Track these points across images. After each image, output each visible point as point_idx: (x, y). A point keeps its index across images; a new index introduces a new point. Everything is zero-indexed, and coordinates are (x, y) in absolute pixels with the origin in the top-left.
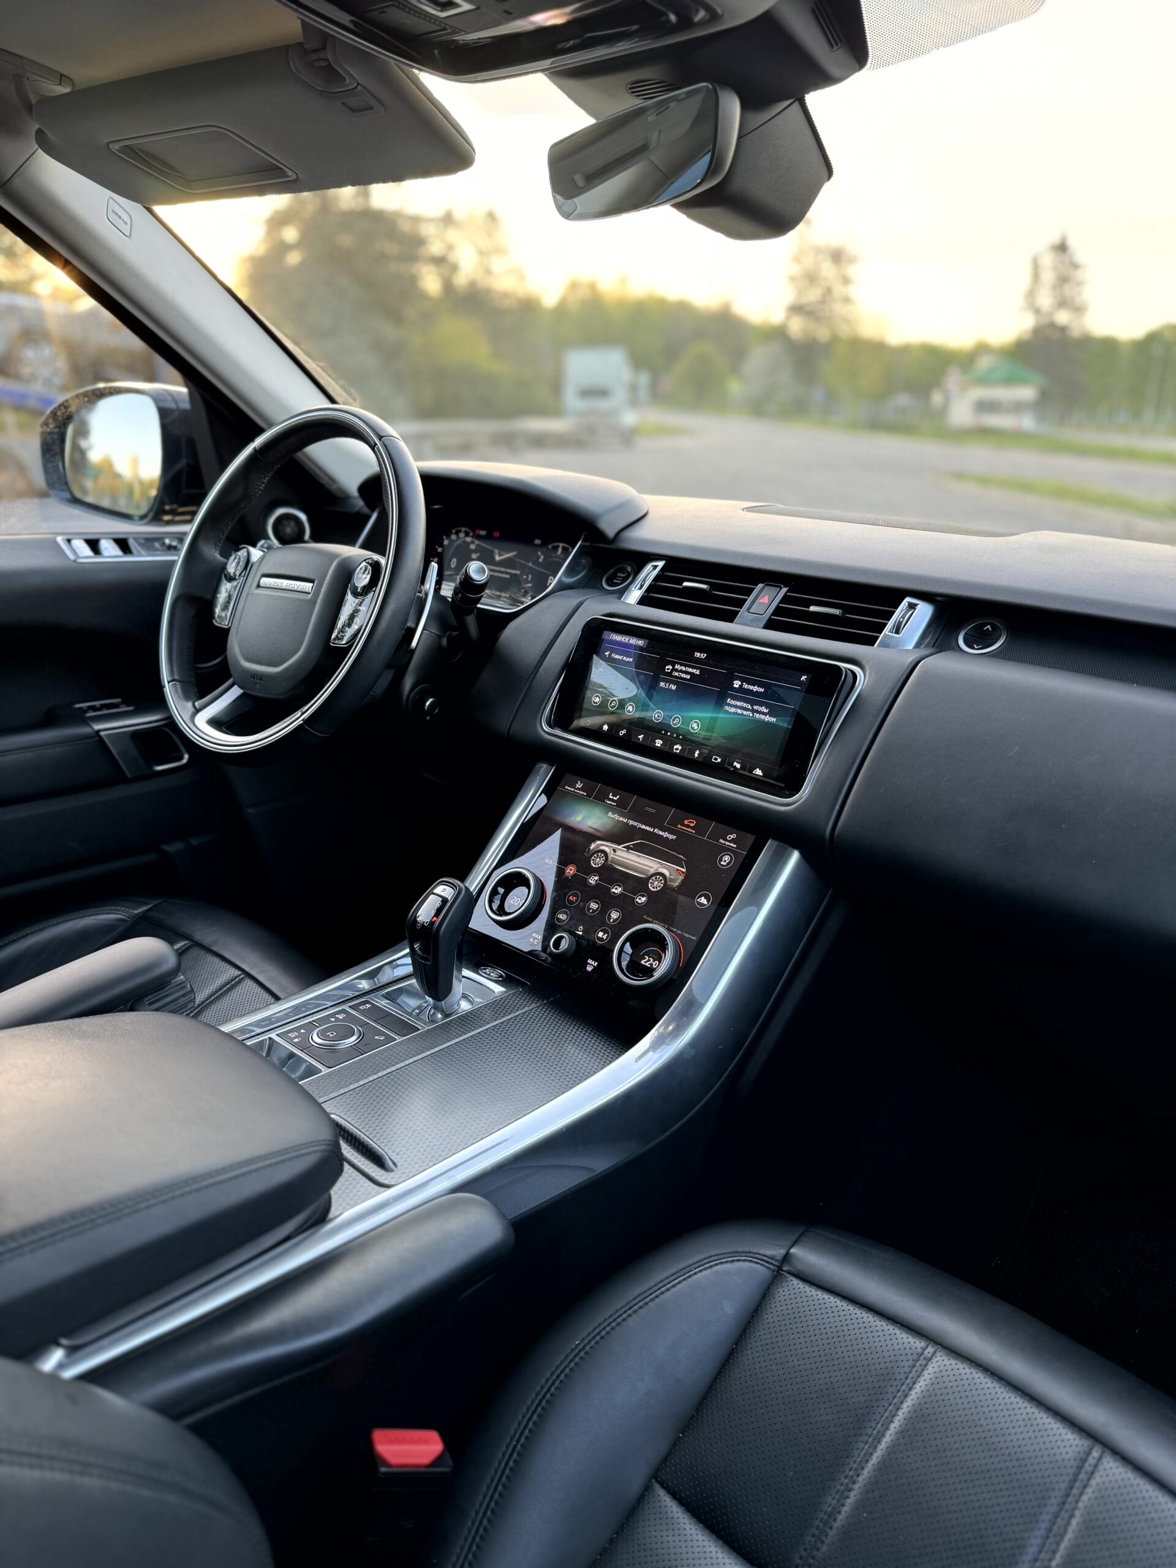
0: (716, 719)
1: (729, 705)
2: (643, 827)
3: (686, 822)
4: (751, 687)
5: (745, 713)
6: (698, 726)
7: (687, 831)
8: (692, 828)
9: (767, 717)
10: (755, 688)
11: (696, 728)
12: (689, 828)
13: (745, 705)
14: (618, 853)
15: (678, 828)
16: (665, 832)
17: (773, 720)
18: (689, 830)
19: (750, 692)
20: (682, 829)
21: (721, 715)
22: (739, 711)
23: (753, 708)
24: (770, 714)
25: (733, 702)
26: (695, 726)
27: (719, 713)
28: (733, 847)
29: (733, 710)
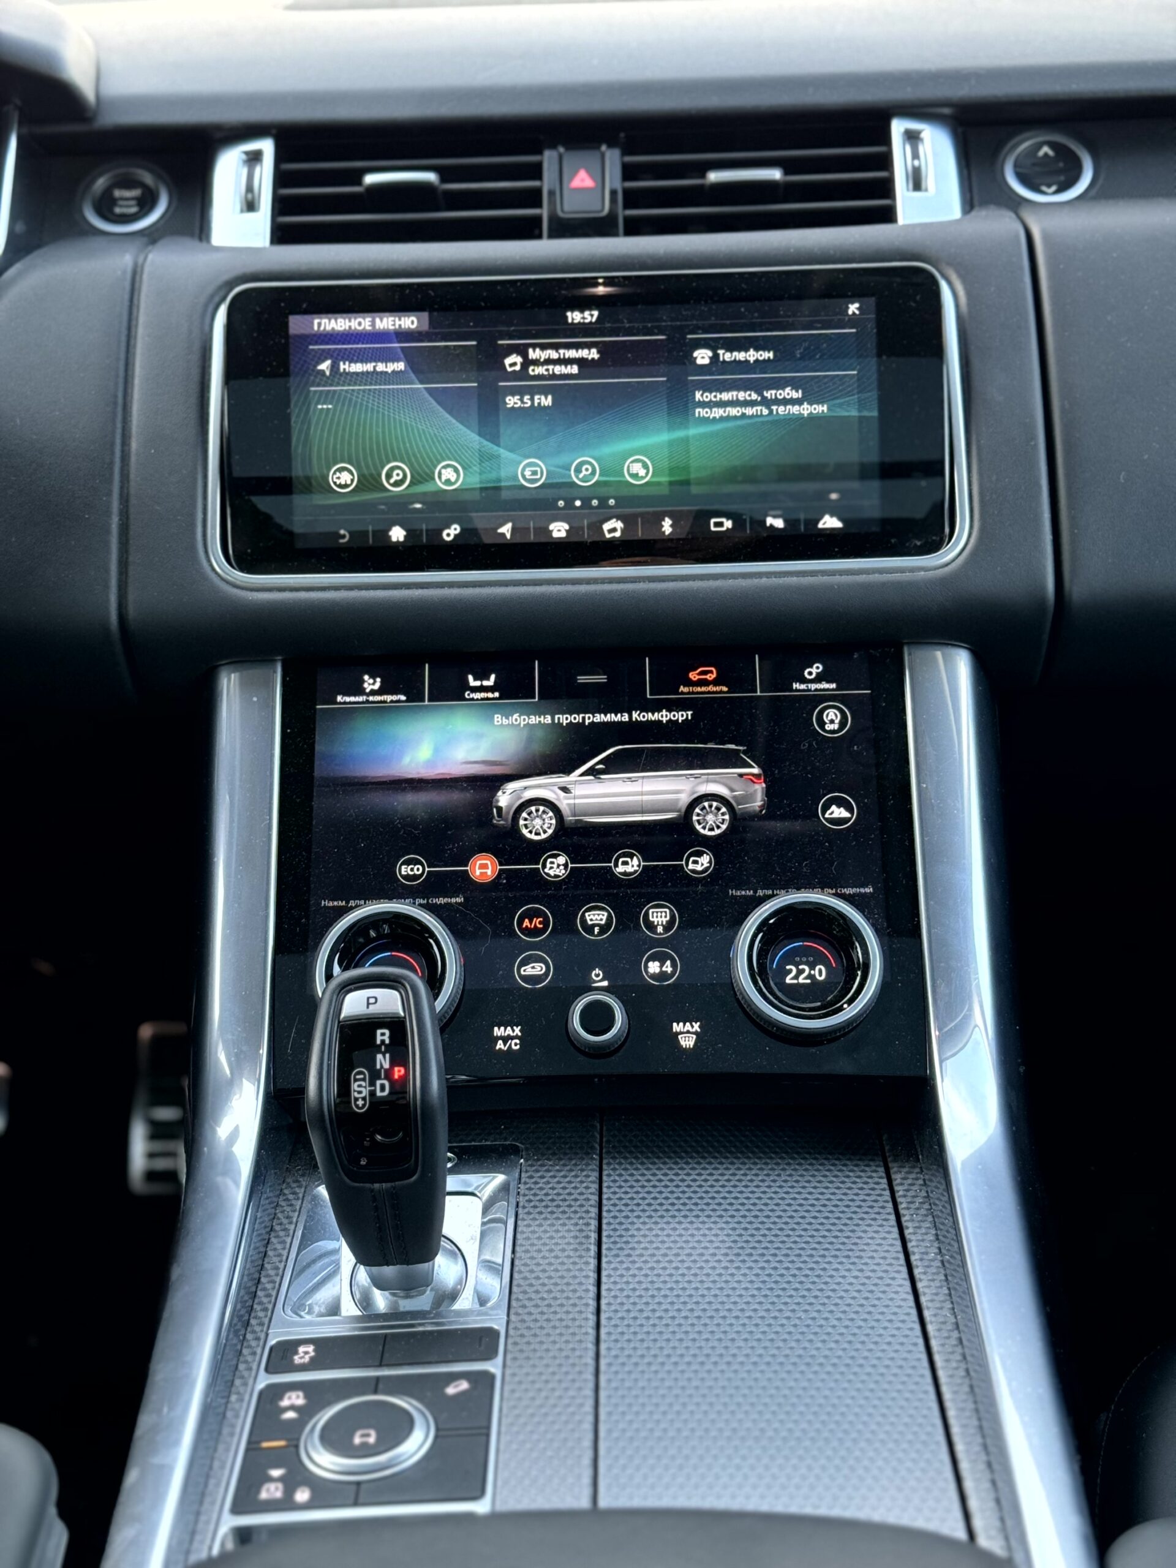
0: (686, 440)
1: (703, 405)
2: (599, 718)
3: (693, 676)
4: (741, 356)
5: (749, 411)
6: (645, 466)
7: (709, 692)
8: (715, 682)
9: (805, 405)
10: (752, 355)
11: (642, 472)
12: (708, 686)
13: (742, 395)
14: (578, 790)
15: (682, 693)
16: (660, 711)
17: (821, 409)
18: (711, 688)
19: (744, 366)
20: (693, 693)
21: (693, 431)
22: (734, 411)
23: (764, 398)
24: (809, 397)
25: (709, 397)
26: (637, 468)
27: (687, 428)
28: (828, 690)
29: (718, 413)
